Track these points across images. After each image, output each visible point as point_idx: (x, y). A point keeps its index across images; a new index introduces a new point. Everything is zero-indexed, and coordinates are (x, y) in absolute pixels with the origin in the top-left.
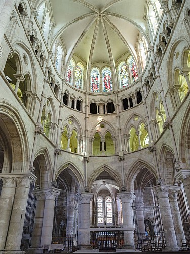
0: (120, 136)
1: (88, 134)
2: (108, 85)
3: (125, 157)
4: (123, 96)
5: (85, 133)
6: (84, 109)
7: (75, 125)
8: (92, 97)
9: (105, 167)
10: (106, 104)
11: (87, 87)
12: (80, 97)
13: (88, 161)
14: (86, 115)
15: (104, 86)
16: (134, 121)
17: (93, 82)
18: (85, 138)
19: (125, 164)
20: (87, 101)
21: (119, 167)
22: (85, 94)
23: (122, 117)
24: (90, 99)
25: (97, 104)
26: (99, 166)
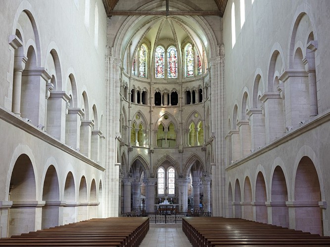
0: (181, 130)
1: (153, 127)
2: (173, 69)
3: (184, 150)
4: (187, 88)
5: (150, 126)
6: (148, 101)
7: (141, 119)
8: (156, 86)
9: (167, 157)
10: (170, 95)
11: (151, 75)
12: (145, 88)
13: (153, 153)
14: (150, 108)
15: (169, 69)
16: (195, 117)
17: (158, 64)
18: (150, 131)
19: (183, 156)
20: (152, 92)
21: (179, 158)
22: (149, 83)
23: (184, 110)
24: (155, 89)
25: (162, 94)
26: (162, 156)
